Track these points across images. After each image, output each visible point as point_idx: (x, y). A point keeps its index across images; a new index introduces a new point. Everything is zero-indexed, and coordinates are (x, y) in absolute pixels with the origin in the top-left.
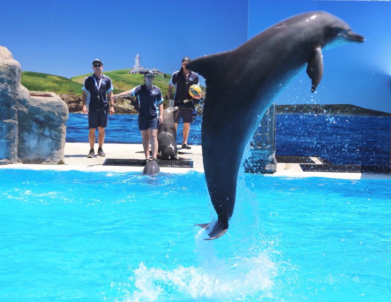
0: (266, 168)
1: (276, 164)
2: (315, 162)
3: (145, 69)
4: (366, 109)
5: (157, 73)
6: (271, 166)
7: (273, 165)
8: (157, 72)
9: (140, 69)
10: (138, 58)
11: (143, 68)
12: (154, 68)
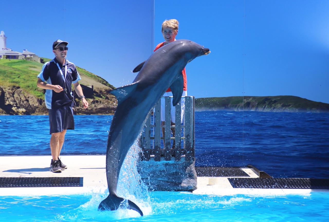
0: (183, 185)
1: (196, 178)
2: (249, 175)
3: (13, 52)
4: (316, 102)
5: (31, 58)
6: (189, 182)
7: (192, 180)
8: (31, 55)
9: (6, 51)
10: (3, 37)
11: (10, 50)
12: (26, 50)
